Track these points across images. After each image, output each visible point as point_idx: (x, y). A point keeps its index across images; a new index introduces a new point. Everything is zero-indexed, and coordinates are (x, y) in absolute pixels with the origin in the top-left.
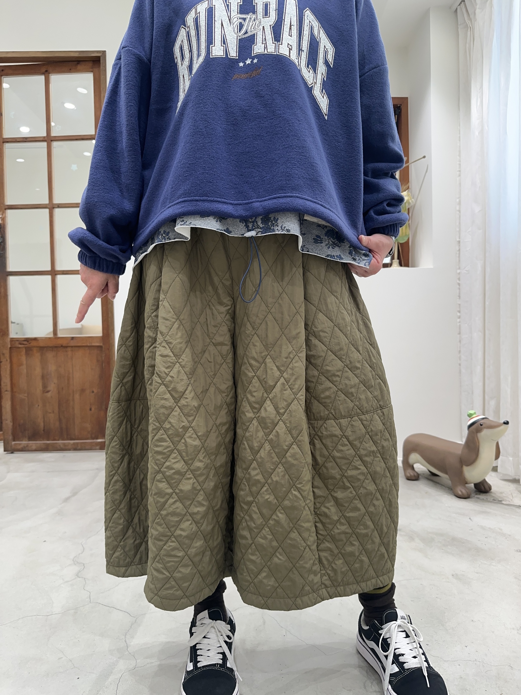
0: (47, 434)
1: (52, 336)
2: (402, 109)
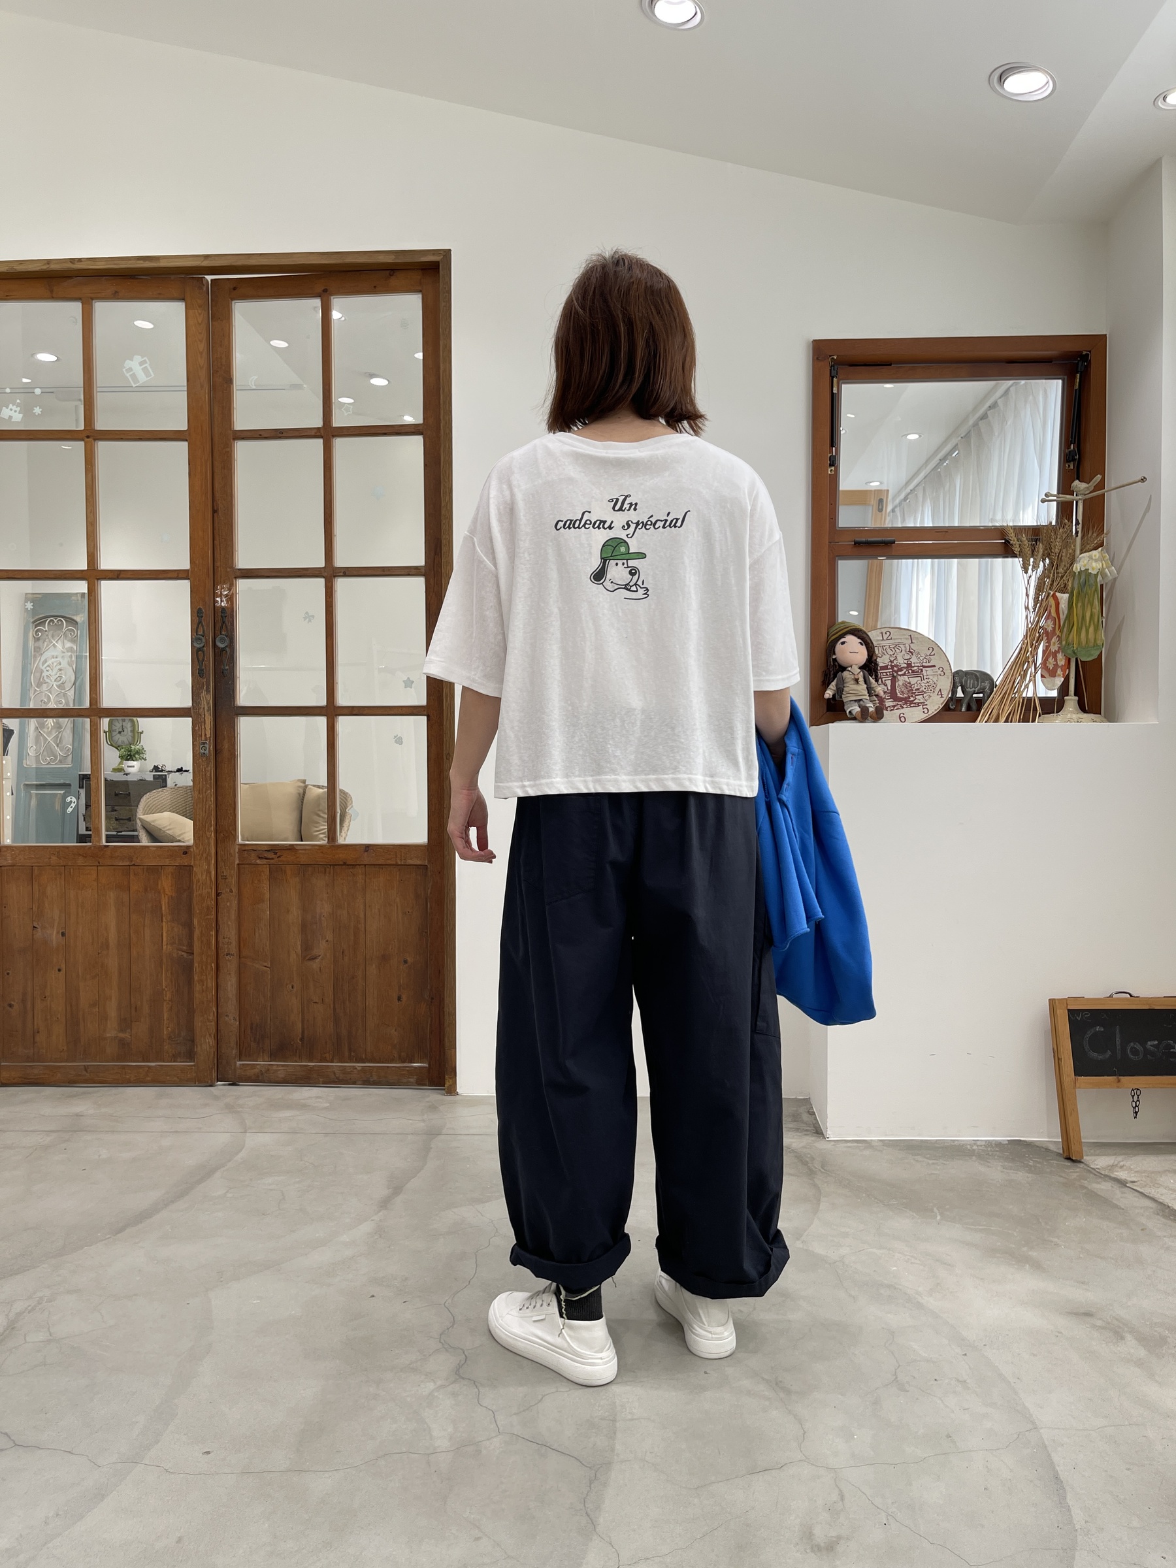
0: (308, 1047)
1: (324, 842)
2: (1093, 362)
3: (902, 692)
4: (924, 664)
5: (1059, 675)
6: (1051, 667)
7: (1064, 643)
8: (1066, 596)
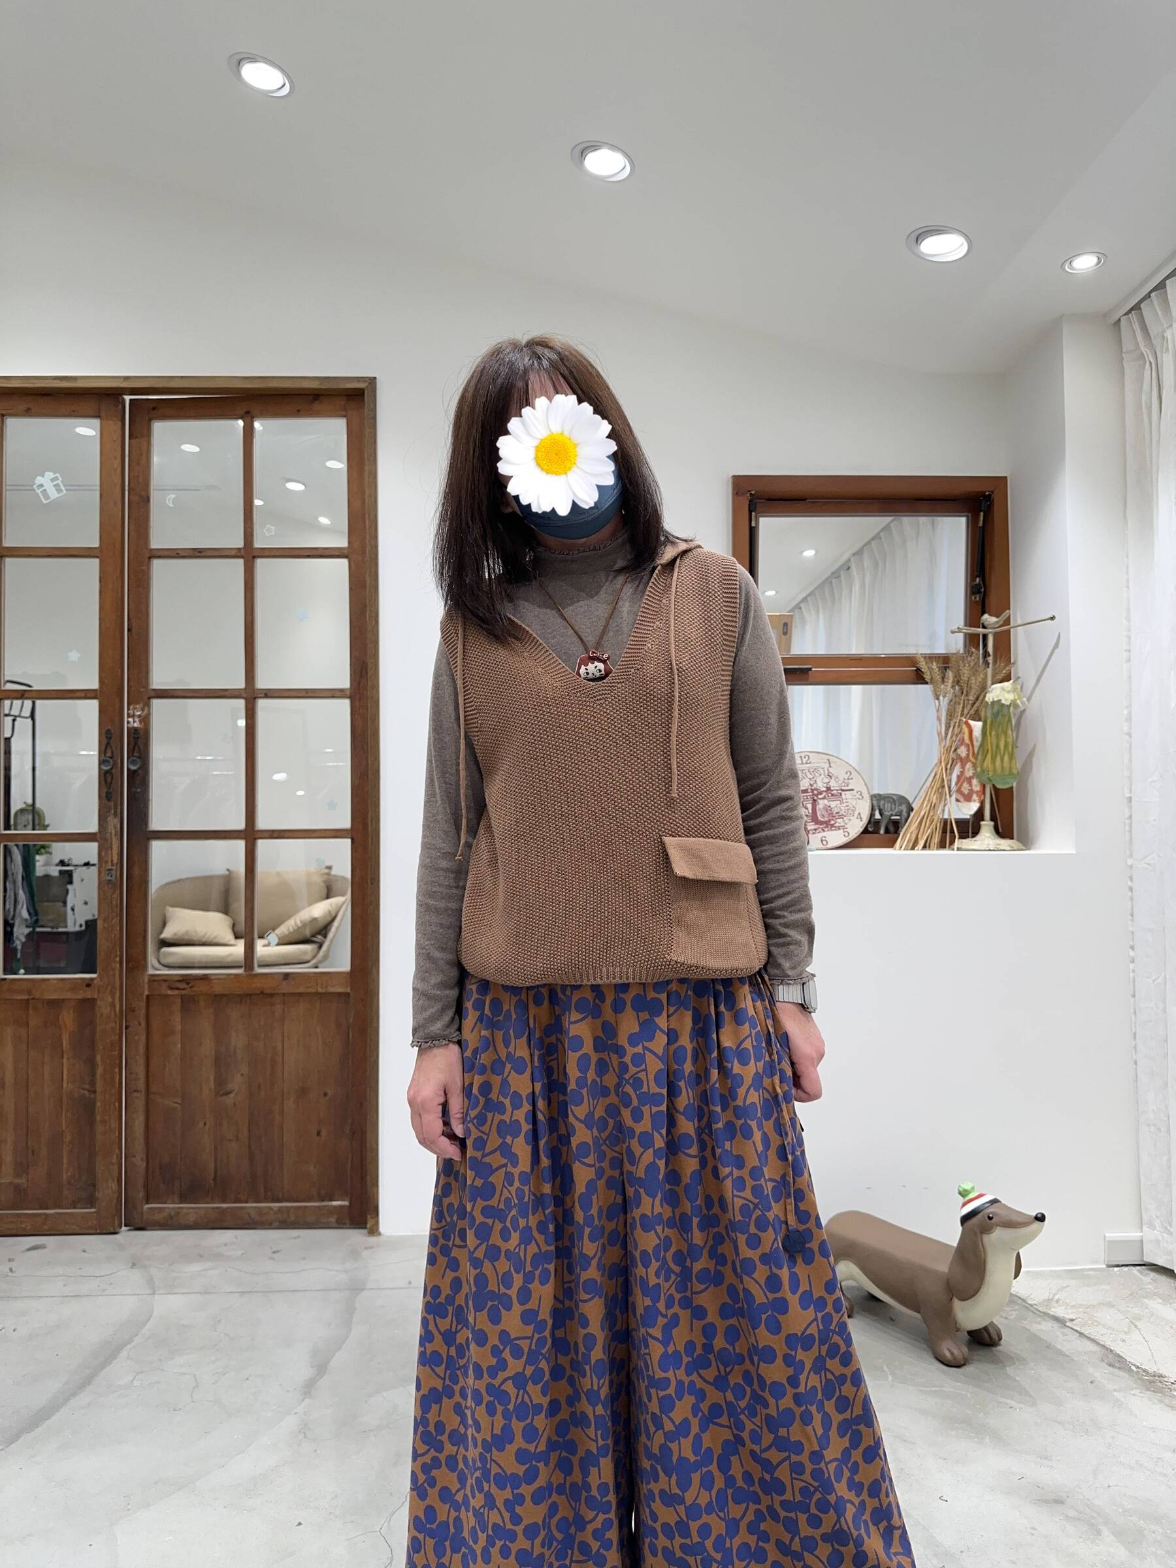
0: (221, 1187)
1: (240, 971)
2: (995, 502)
3: (823, 815)
4: (843, 788)
5: (975, 801)
6: (966, 792)
7: (979, 769)
8: (979, 724)
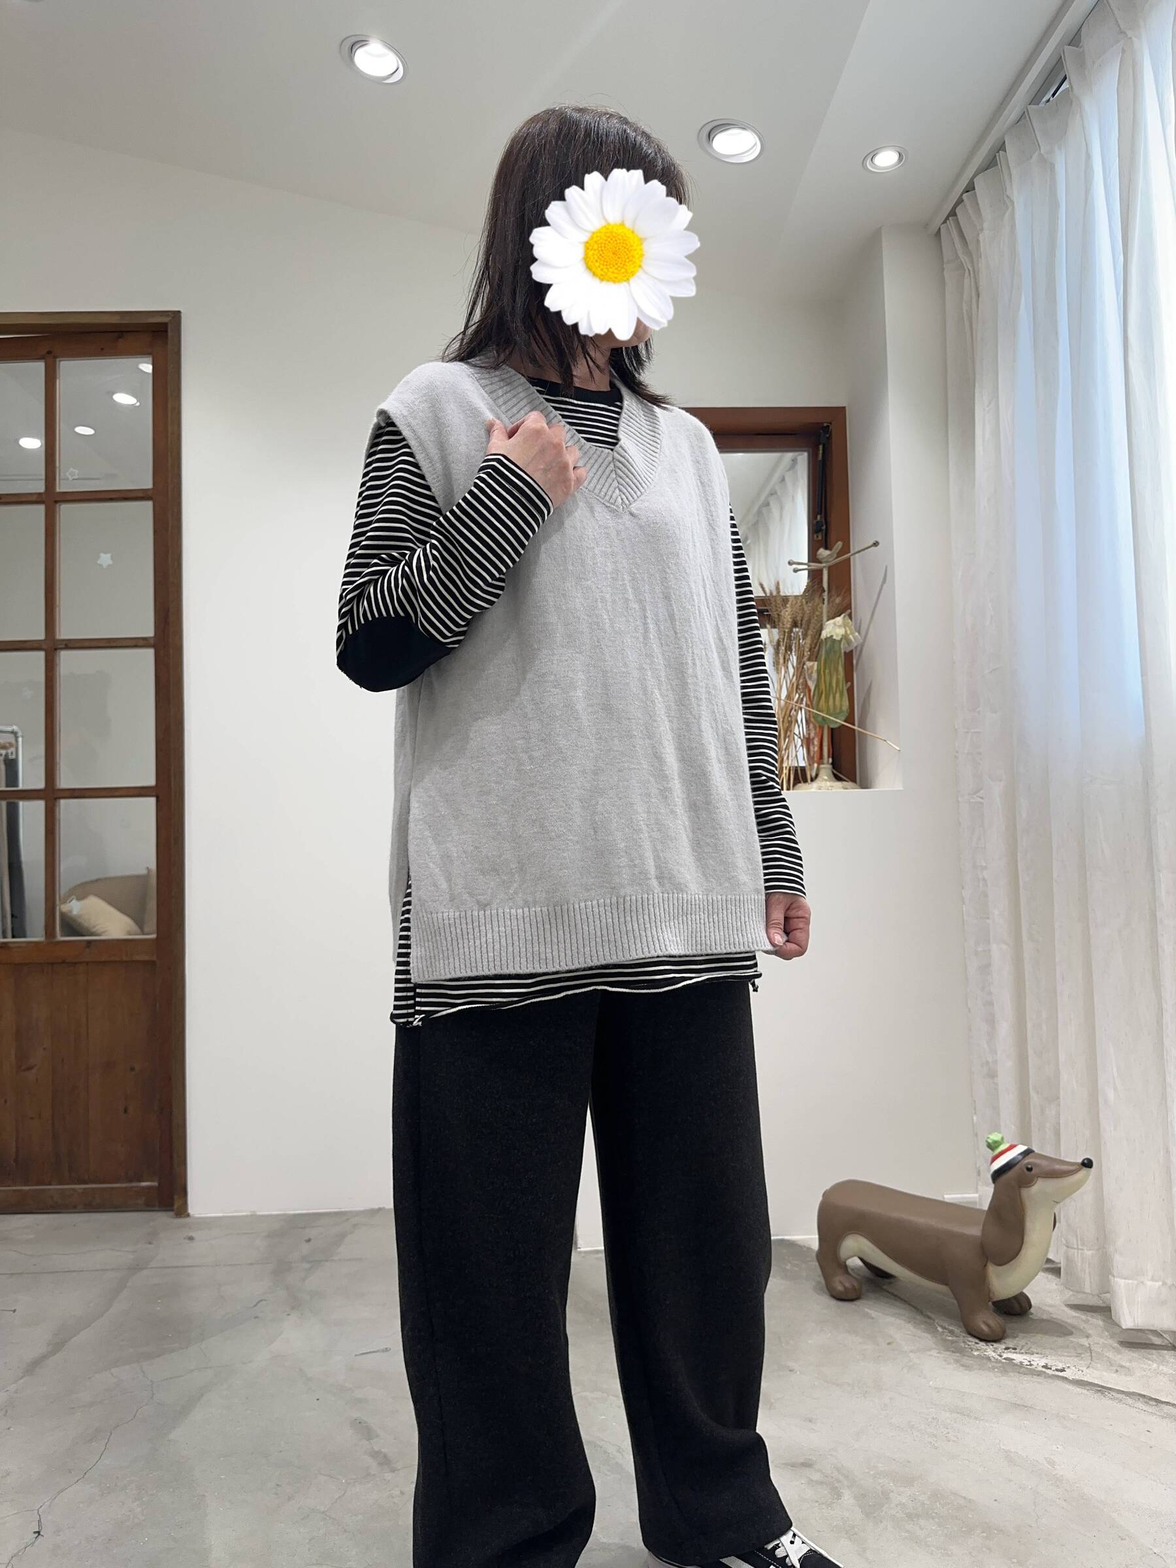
0: (22, 1169)
1: (42, 938)
2: (833, 433)
5: (815, 744)
